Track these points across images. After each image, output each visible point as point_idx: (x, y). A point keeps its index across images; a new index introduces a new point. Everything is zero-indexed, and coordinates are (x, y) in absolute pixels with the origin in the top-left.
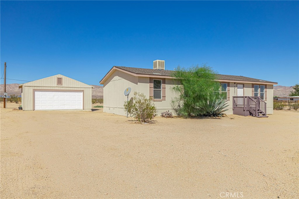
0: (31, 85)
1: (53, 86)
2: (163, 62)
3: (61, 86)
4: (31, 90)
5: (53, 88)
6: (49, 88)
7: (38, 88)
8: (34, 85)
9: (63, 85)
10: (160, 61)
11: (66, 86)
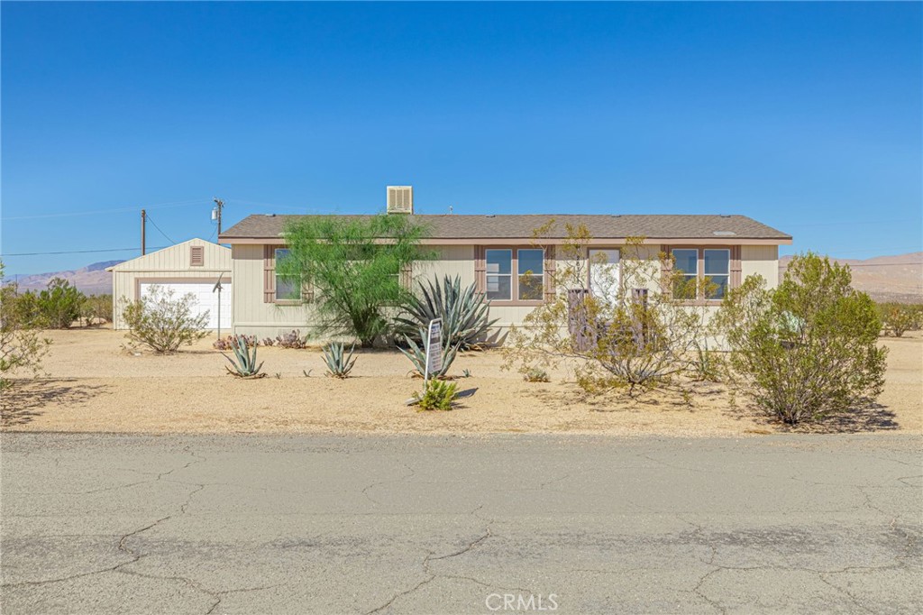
0: (131, 268)
1: (182, 268)
2: (407, 191)
3: (202, 268)
4: (131, 278)
5: (182, 275)
6: (172, 275)
7: (147, 275)
8: (137, 268)
9: (206, 266)
10: (396, 188)
11: (212, 268)
